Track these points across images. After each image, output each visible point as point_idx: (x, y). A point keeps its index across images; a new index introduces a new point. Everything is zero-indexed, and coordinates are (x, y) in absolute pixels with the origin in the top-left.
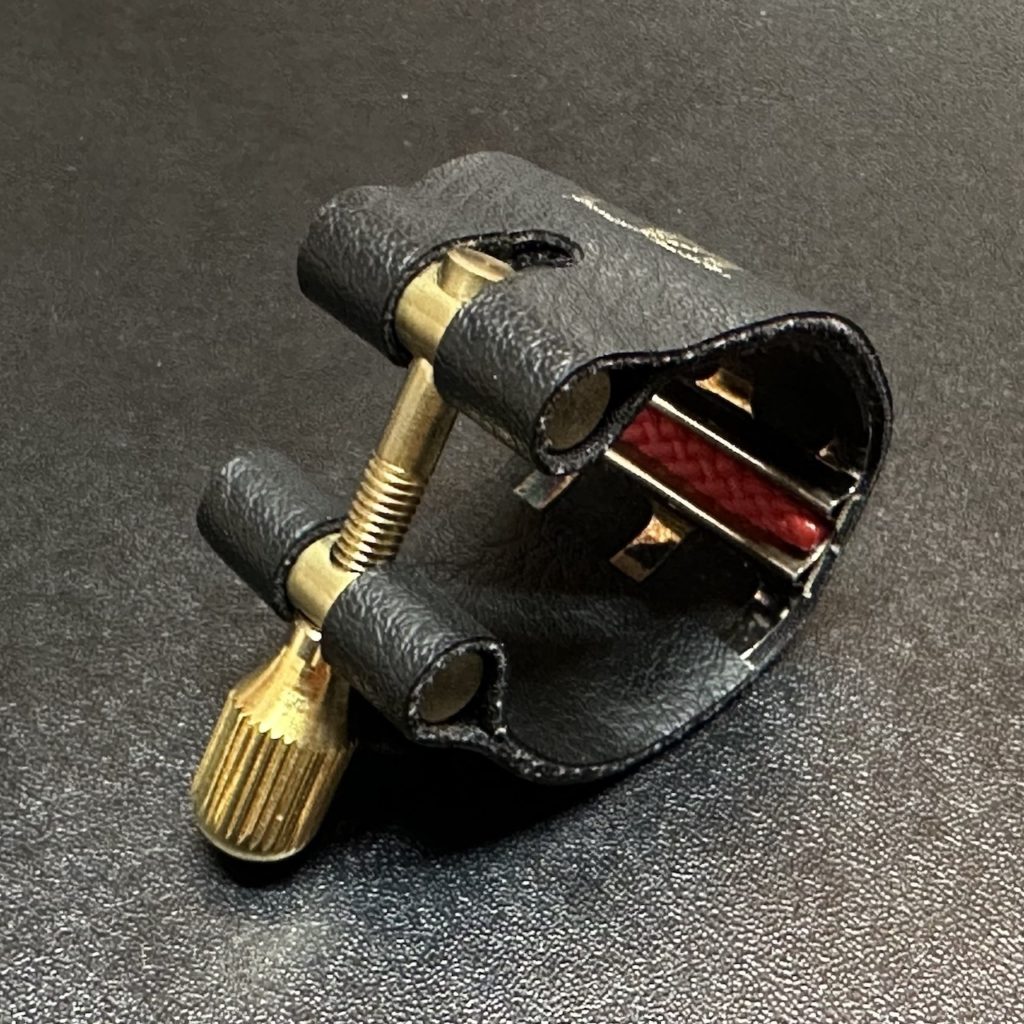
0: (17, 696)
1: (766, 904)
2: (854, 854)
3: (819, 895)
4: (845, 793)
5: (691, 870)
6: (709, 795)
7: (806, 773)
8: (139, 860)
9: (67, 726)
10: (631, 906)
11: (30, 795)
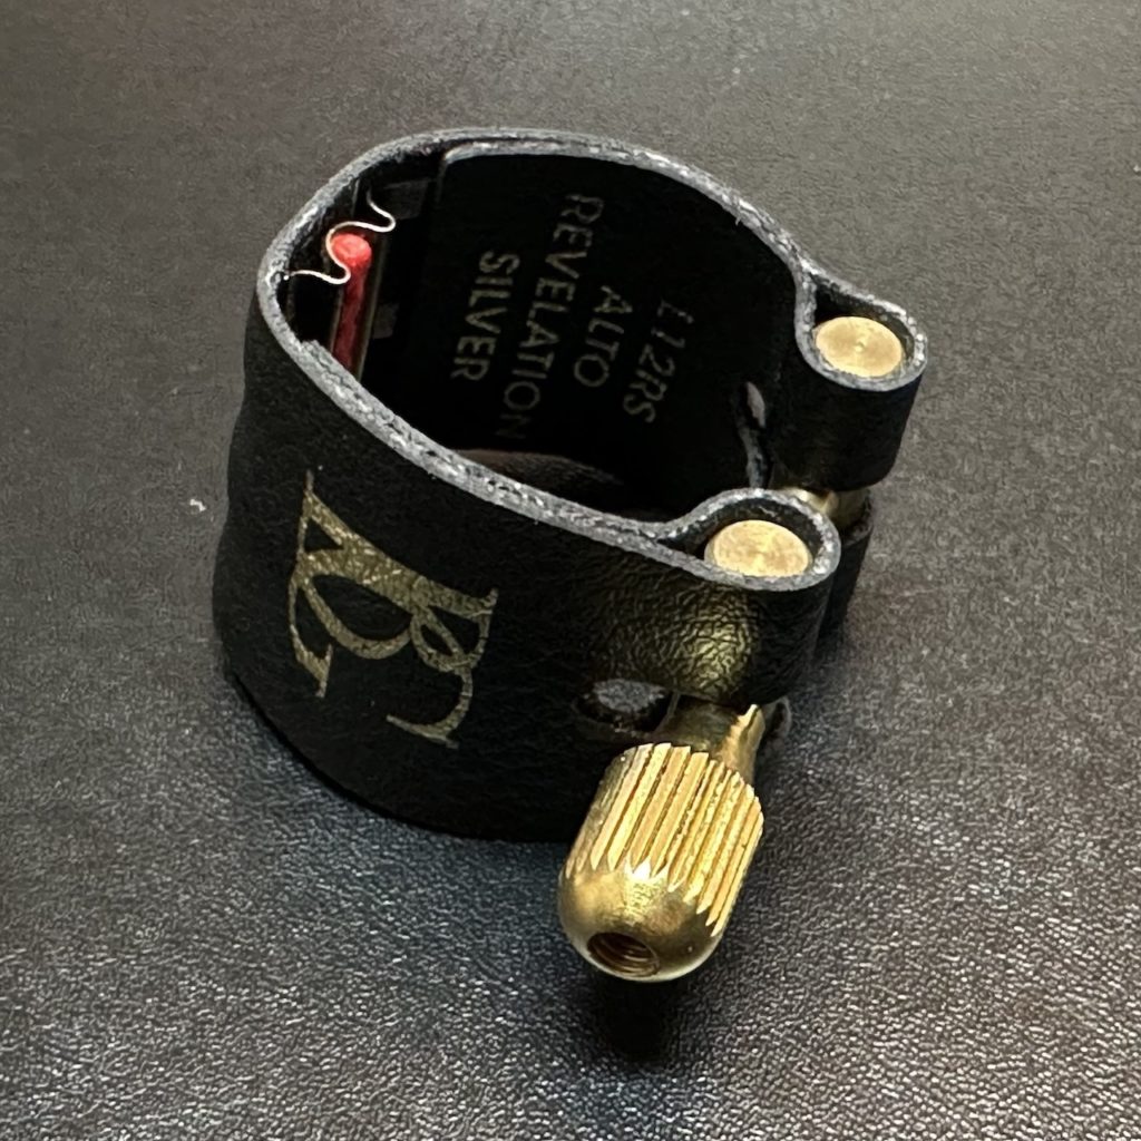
0: (24, 939)
1: (995, 1062)
2: (1079, 989)
3: (1052, 1043)
4: (1050, 919)
5: (893, 1036)
6: (892, 944)
7: (999, 903)
8: (216, 1118)
9: (94, 968)
10: (835, 1088)
11: (64, 1058)
